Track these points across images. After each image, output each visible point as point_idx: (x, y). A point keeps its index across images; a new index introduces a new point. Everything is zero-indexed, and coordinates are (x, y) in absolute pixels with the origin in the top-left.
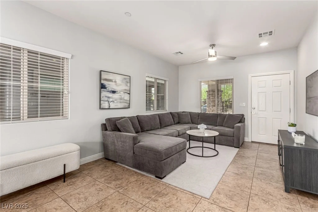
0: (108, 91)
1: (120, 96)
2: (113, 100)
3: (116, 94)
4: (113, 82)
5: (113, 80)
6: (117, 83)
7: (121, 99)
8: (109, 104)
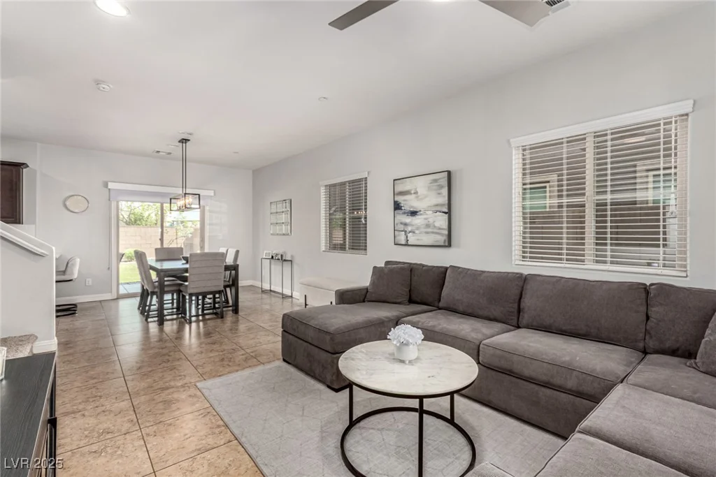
0: (404, 213)
1: (426, 219)
2: (414, 228)
3: (417, 217)
4: (411, 194)
5: (411, 190)
6: (419, 194)
7: (428, 226)
8: (407, 237)
